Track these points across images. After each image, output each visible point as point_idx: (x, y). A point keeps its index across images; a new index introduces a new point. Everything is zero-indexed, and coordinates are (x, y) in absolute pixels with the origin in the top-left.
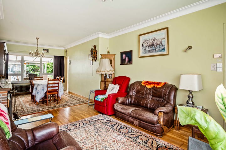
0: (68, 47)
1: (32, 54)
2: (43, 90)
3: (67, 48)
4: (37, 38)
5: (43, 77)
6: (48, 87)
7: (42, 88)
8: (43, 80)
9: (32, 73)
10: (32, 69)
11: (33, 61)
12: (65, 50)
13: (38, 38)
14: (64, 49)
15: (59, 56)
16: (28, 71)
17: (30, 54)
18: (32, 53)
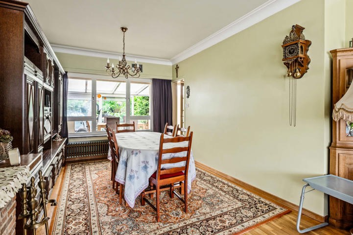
0: (180, 59)
1: (113, 69)
2: (146, 167)
3: (177, 62)
4: (123, 29)
5: (133, 125)
6: (159, 161)
7: (143, 162)
8: (134, 131)
9: (110, 114)
10: (111, 109)
11: (113, 94)
12: (173, 66)
13: (126, 29)
14: (170, 64)
15: (162, 80)
16: (105, 112)
17: (108, 67)
18: (113, 66)
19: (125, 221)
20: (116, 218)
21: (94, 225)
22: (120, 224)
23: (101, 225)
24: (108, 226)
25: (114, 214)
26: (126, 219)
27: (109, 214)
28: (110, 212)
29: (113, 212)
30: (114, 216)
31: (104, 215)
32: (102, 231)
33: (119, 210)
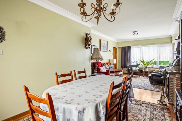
19: (133, 111)
20: (136, 115)
21: (148, 118)
22: (136, 112)
23: (145, 116)
24: (141, 114)
25: (135, 117)
26: (132, 112)
27: (138, 119)
28: (137, 119)
29: (135, 119)
30: (136, 116)
31: (141, 120)
32: (145, 114)
33: (131, 118)
